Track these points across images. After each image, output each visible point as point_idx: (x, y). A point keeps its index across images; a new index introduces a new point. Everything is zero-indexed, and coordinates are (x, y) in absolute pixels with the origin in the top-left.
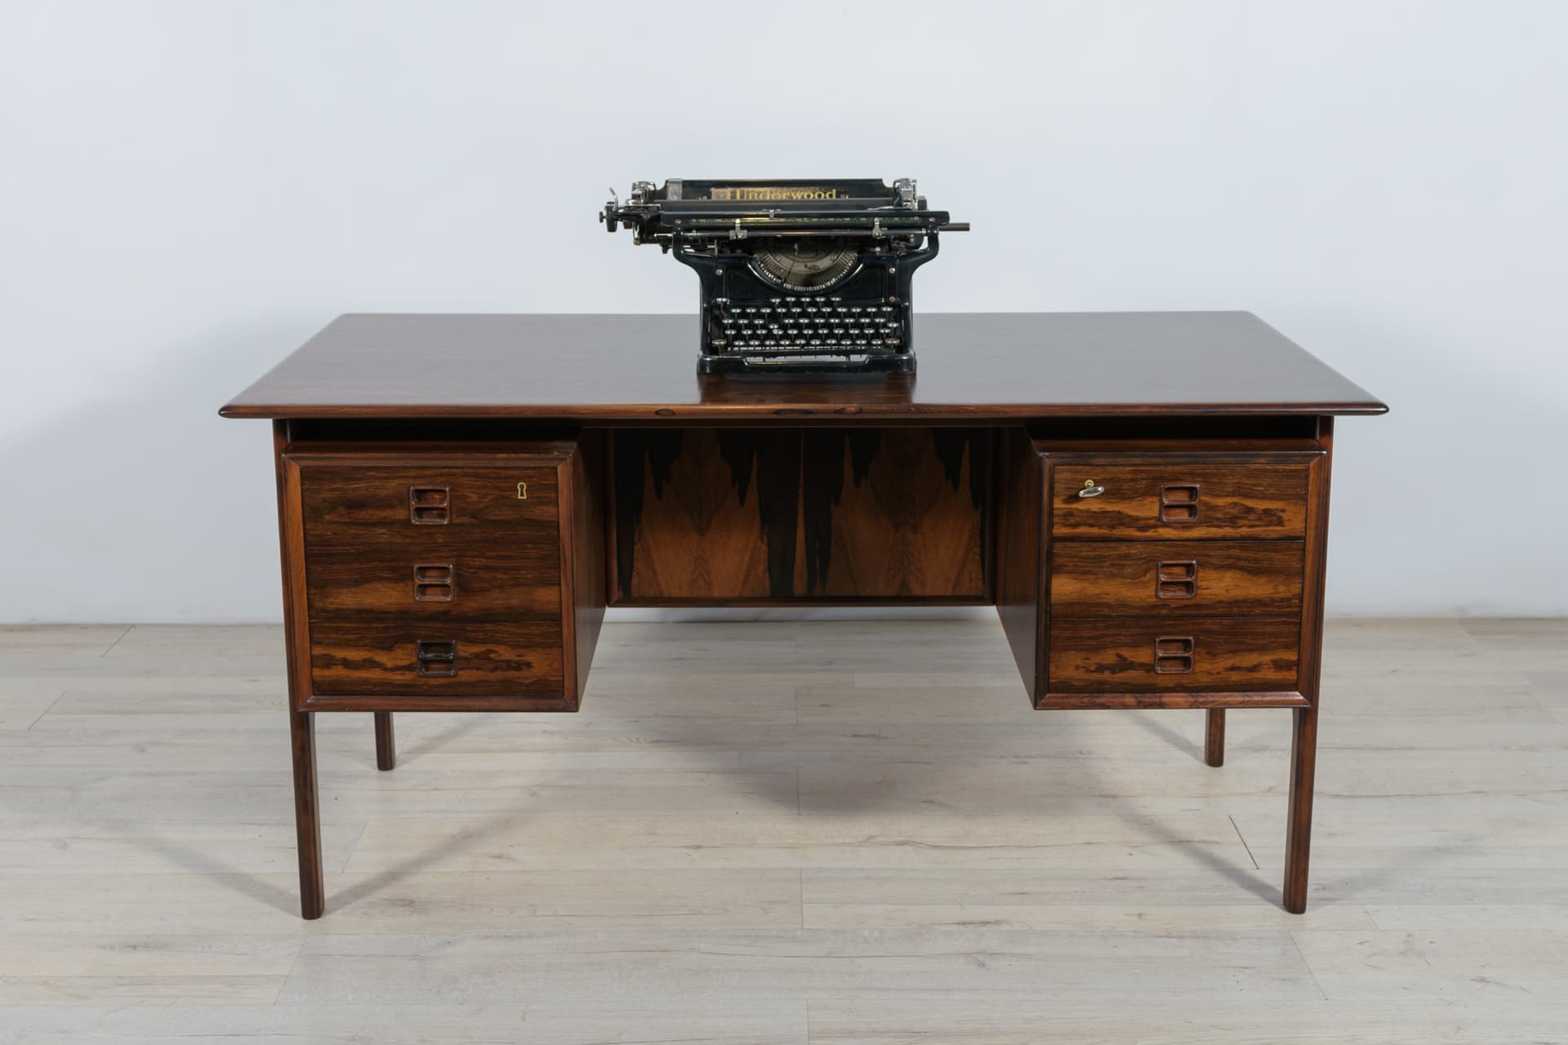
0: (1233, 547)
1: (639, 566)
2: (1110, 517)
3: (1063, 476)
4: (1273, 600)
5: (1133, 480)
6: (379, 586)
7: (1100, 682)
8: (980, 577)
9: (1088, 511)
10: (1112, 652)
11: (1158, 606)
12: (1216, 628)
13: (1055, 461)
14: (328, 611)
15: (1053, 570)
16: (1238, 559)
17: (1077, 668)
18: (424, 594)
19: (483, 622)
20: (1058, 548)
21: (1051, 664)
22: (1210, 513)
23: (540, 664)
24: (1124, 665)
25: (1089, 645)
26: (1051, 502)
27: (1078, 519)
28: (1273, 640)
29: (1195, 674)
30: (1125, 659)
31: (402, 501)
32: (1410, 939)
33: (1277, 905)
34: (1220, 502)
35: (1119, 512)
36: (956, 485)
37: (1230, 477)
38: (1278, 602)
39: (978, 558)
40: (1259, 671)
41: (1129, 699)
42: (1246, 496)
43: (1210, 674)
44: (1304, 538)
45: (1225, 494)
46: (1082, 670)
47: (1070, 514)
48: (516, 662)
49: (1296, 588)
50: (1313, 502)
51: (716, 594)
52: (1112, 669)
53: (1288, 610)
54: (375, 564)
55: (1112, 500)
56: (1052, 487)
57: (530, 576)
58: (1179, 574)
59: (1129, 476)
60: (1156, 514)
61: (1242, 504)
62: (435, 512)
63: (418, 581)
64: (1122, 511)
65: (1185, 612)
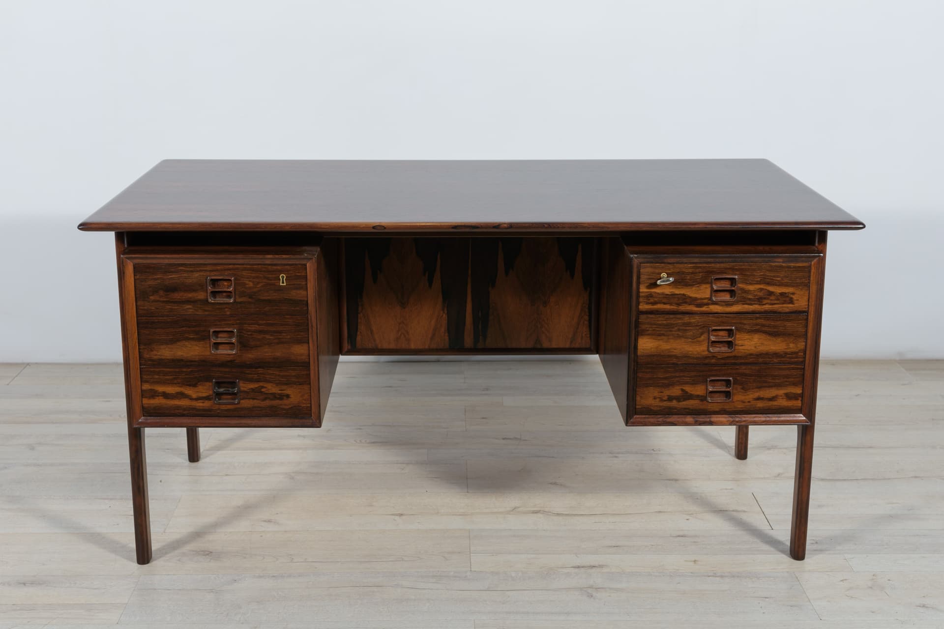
0: (760, 318)
1: (362, 328)
2: (678, 298)
3: (646, 270)
4: (786, 353)
5: (692, 273)
6: (187, 343)
7: (670, 408)
8: (588, 336)
9: (663, 294)
10: (678, 388)
11: (709, 357)
12: (748, 372)
13: (641, 260)
14: (153, 361)
15: (639, 333)
16: (763, 326)
17: (655, 398)
18: (217, 349)
19: (257, 368)
20: (643, 318)
21: (637, 396)
22: (744, 295)
23: (295, 395)
24: (687, 396)
25: (662, 383)
26: (638, 288)
27: (656, 299)
28: (785, 380)
29: (733, 402)
30: (687, 392)
31: (202, 287)
32: (874, 577)
33: (786, 555)
34: (751, 288)
35: (684, 295)
36: (572, 276)
37: (759, 272)
38: (789, 354)
39: (586, 323)
40: (776, 400)
41: (689, 419)
42: (768, 284)
43: (744, 402)
44: (807, 312)
45: (755, 282)
46: (658, 400)
47: (650, 296)
48: (279, 394)
49: (801, 345)
50: (814, 288)
51: (413, 347)
52: (678, 399)
53: (796, 360)
54: (184, 329)
55: (679, 287)
56: (639, 278)
57: (289, 337)
58: (723, 336)
59: (690, 271)
60: (708, 295)
61: (766, 289)
62: (224, 294)
63: (213, 340)
64: (686, 294)
65: (728, 361)
